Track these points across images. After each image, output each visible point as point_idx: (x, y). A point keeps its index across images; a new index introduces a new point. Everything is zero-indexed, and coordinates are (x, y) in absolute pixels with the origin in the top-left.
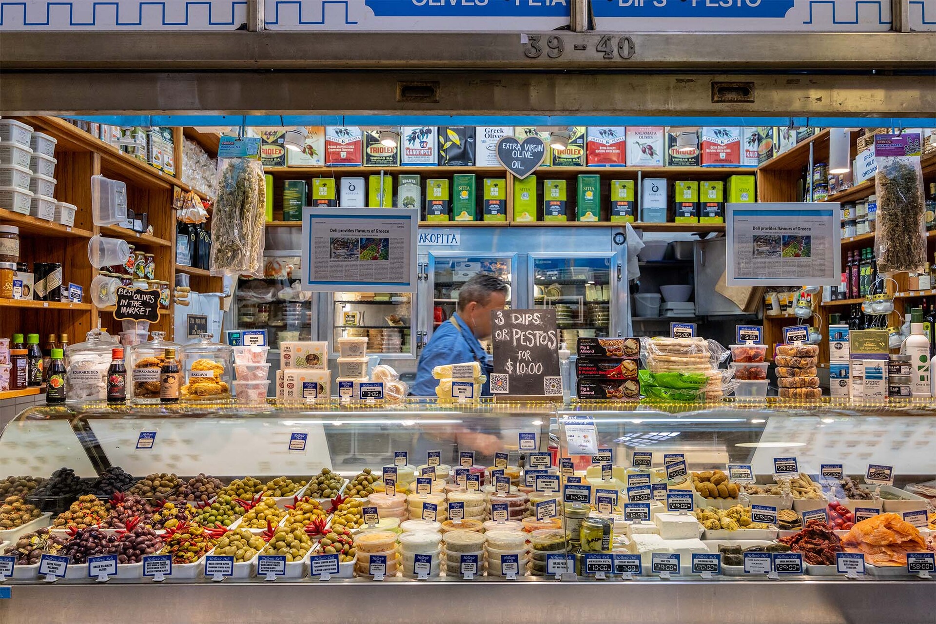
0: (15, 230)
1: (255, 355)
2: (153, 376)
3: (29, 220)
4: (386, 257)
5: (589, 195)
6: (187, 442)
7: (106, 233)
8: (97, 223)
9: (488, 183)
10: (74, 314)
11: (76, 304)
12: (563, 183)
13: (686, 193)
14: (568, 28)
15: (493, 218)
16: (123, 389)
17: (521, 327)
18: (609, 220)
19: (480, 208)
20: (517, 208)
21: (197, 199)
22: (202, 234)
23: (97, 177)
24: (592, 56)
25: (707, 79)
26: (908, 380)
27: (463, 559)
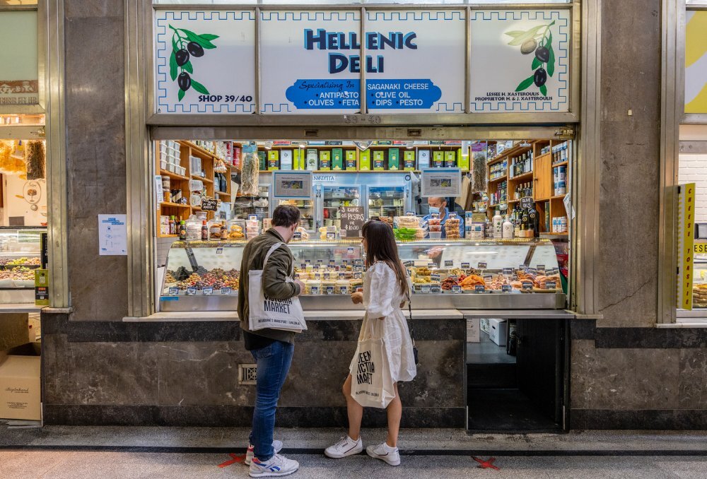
0: (169, 178)
1: (254, 223)
2: (218, 230)
3: (173, 174)
4: (301, 187)
5: (394, 158)
6: (228, 256)
7: (194, 178)
8: (191, 174)
9: (348, 152)
10: (184, 209)
11: (185, 205)
12: (382, 152)
13: (438, 157)
14: (359, 113)
15: (350, 169)
16: (207, 235)
17: (351, 213)
18: (403, 169)
19: (345, 164)
20: (361, 164)
21: (222, 163)
22: (223, 178)
23: (191, 157)
24: (367, 122)
25: (406, 129)
26: (492, 232)
27: (328, 288)
